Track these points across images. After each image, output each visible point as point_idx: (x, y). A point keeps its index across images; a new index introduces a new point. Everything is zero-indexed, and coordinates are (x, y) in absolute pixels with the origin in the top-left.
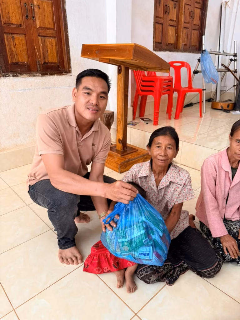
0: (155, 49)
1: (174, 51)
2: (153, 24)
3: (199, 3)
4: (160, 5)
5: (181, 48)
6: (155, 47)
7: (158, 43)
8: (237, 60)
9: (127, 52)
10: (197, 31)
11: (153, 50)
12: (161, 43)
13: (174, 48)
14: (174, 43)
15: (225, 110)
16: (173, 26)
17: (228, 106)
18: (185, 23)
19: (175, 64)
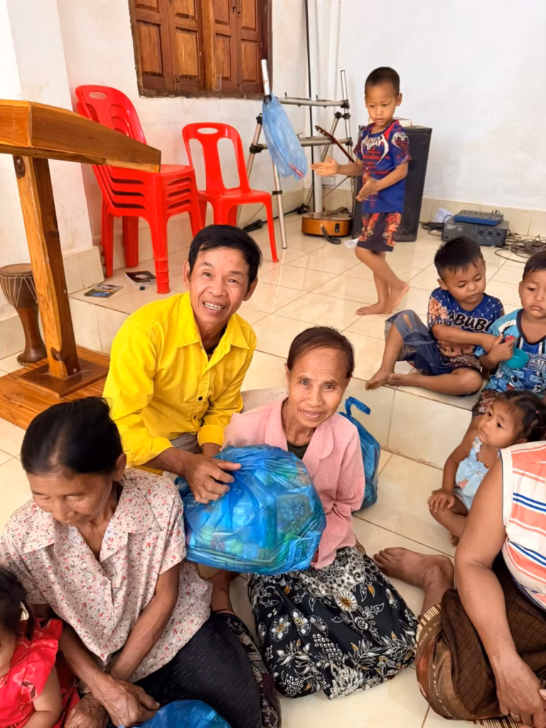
0: (146, 90)
1: (197, 96)
2: (129, 25)
5: (217, 87)
6: (144, 87)
7: (154, 74)
8: (350, 116)
9: (15, 127)
10: (254, 44)
11: (140, 94)
12: (160, 75)
13: (199, 86)
14: (196, 74)
15: (330, 237)
16: (188, 31)
17: (337, 226)
18: (217, 22)
19: (202, 131)
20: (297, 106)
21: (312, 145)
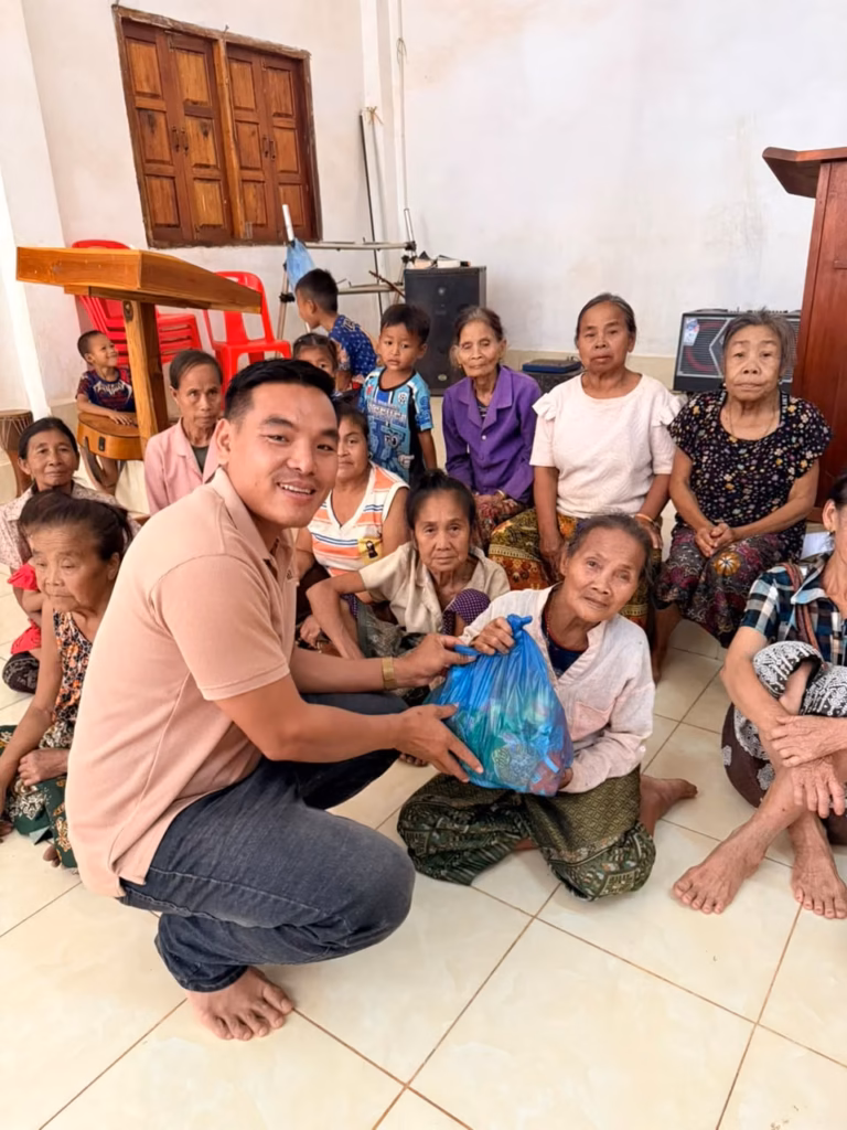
0: (157, 242)
1: (220, 243)
2: (135, 180)
3: (287, 116)
4: (153, 132)
5: (245, 234)
6: (155, 238)
7: (169, 226)
10: (297, 187)
11: (149, 245)
12: (177, 226)
13: (225, 235)
14: (221, 222)
16: (209, 180)
18: (242, 168)
20: (335, 251)
21: (379, 292)
